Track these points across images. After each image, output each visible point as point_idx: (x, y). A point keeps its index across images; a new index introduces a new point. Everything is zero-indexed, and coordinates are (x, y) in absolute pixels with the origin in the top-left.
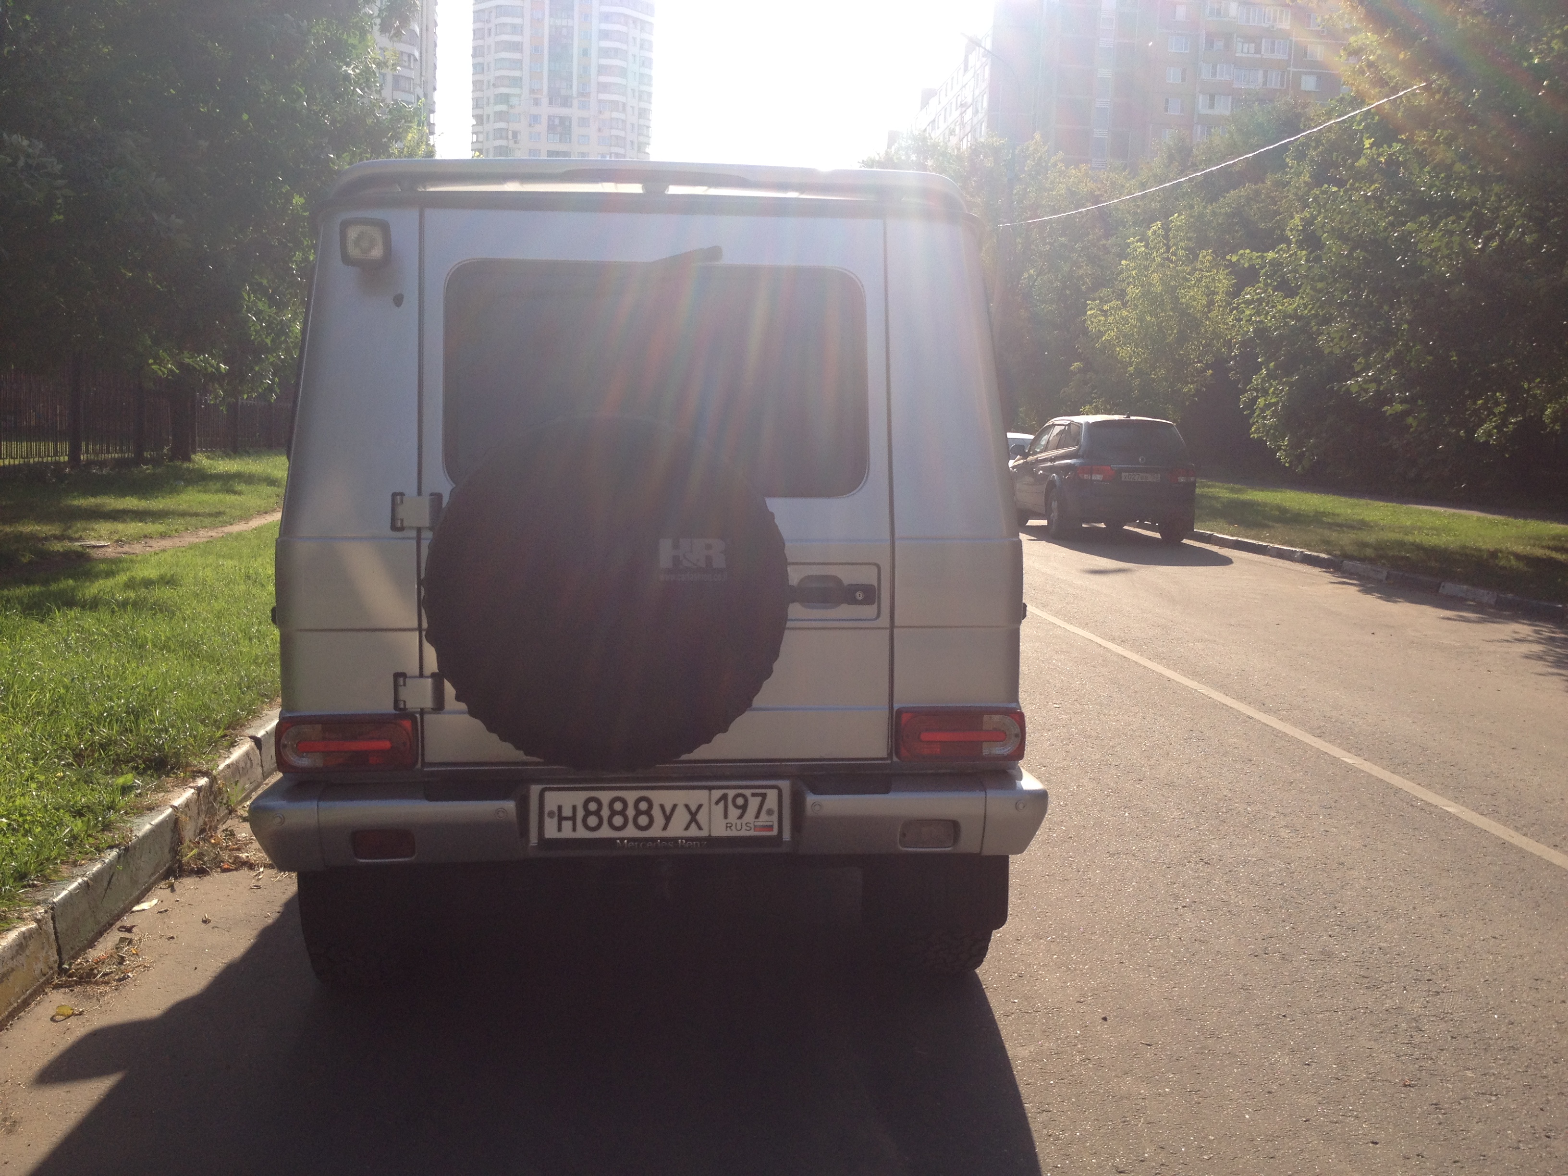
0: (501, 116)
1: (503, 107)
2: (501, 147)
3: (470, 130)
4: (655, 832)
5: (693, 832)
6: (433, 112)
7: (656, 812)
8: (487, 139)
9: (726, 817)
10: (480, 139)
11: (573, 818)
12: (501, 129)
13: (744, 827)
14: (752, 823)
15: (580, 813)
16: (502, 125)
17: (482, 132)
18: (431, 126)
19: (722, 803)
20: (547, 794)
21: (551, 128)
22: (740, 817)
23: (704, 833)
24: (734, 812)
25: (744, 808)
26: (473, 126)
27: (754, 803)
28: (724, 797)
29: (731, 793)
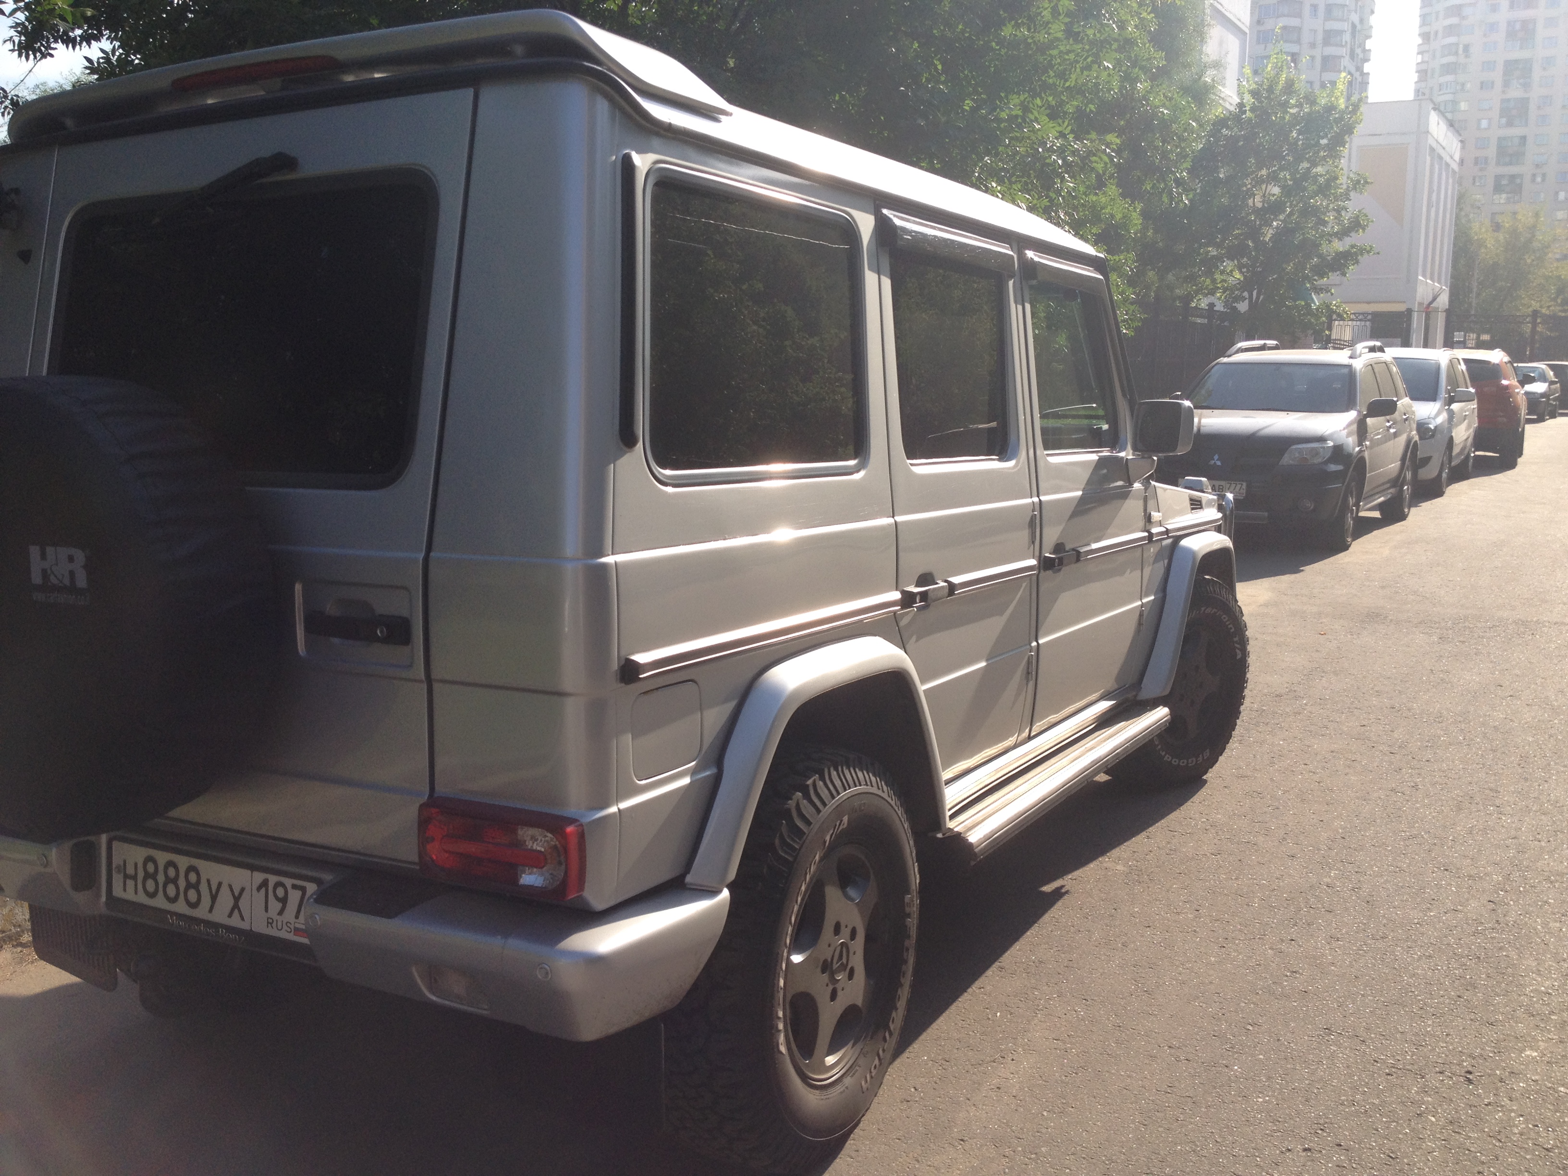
0: (1450, 30)
1: (1454, 20)
2: (1448, 64)
3: (1416, 50)
4: (201, 913)
5: (235, 922)
6: (1369, 37)
7: (204, 887)
8: (1434, 56)
9: (266, 910)
10: (1426, 59)
11: (134, 878)
12: (1450, 45)
13: (285, 927)
14: (293, 923)
15: (141, 874)
16: (1452, 40)
17: (1428, 51)
18: (1366, 52)
19: (263, 890)
20: (115, 844)
21: (1511, 34)
22: (281, 913)
23: (244, 926)
24: (275, 906)
25: (284, 901)
26: (1419, 45)
27: (294, 897)
28: (265, 883)
29: (273, 879)
